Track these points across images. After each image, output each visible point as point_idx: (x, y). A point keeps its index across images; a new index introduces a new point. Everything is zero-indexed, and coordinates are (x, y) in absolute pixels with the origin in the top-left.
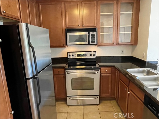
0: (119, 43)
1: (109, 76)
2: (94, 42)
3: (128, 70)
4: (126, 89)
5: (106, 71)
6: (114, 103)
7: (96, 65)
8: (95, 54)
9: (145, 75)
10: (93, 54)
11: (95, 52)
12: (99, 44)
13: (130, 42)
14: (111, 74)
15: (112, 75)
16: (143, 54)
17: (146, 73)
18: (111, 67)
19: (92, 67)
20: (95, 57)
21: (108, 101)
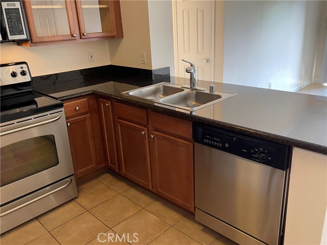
0: (85, 34)
1: (84, 120)
2: (21, 33)
3: (131, 93)
4: (143, 133)
5: (77, 108)
6: (107, 178)
8: (25, 69)
9: (161, 96)
10: (21, 70)
11: (24, 66)
12: (35, 40)
13: (101, 31)
14: (89, 115)
15: (91, 115)
16: (143, 57)
17: (162, 93)
18: (86, 95)
20: (27, 79)
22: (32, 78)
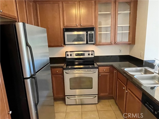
0: (116, 42)
1: (107, 75)
3: (126, 69)
4: (124, 88)
5: (104, 70)
6: (112, 102)
7: (94, 65)
8: (93, 53)
9: (143, 74)
10: (91, 53)
11: (93, 52)
14: (109, 74)
15: (110, 74)
17: (143, 72)
18: (109, 66)
19: (90, 66)
21: (107, 101)
22: (94, 56)
